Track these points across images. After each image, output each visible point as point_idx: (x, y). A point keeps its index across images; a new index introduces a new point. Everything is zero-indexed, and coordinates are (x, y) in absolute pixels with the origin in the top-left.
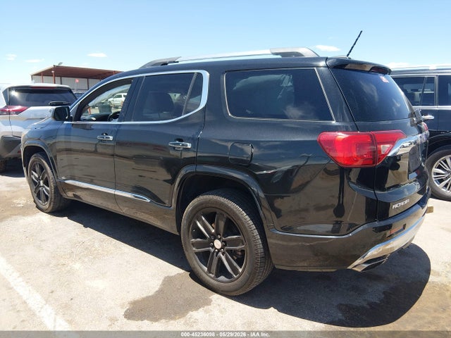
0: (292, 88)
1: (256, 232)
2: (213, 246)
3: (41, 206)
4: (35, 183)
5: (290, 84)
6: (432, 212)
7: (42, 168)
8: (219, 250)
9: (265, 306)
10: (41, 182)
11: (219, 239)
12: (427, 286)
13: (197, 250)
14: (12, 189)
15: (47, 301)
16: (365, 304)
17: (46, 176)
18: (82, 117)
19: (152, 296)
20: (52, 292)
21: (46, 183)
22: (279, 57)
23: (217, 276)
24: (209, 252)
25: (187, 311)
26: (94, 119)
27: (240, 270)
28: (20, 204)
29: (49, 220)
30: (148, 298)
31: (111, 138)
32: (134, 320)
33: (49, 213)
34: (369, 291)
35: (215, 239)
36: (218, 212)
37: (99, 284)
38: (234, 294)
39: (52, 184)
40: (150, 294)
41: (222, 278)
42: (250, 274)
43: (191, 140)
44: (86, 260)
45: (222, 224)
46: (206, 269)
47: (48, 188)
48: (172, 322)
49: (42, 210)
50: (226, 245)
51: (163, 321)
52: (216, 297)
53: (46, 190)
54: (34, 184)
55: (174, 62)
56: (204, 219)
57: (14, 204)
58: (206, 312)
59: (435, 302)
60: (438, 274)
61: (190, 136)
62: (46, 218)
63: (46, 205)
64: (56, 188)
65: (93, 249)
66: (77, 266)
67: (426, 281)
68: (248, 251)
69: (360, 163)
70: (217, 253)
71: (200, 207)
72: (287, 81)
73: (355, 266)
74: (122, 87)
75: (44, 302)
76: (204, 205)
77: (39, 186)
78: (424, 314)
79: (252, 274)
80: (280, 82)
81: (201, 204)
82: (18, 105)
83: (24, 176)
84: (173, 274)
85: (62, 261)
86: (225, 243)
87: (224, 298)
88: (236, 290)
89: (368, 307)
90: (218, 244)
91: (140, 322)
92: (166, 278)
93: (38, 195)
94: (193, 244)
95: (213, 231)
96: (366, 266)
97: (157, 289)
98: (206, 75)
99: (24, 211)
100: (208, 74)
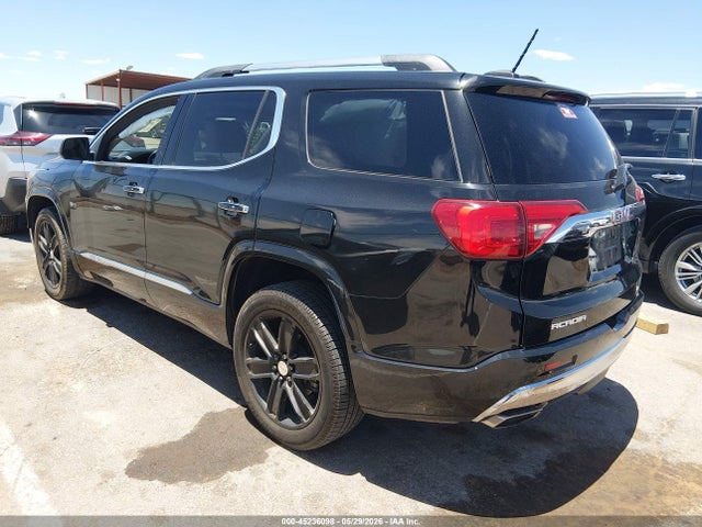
0: (405, 123)
1: (336, 354)
2: (277, 371)
3: (50, 289)
4: (44, 254)
5: (402, 116)
6: (667, 332)
7: (52, 232)
8: (285, 378)
9: (348, 470)
10: (52, 253)
11: (286, 361)
12: (621, 457)
13: (254, 376)
14: (19, 260)
15: (17, 439)
16: (509, 479)
17: (57, 244)
18: (111, 154)
19: (178, 442)
20: (30, 425)
21: (57, 255)
22: (394, 69)
23: (281, 417)
24: (270, 379)
25: (224, 470)
26: (129, 158)
27: (312, 411)
28: (21, 284)
29: (58, 312)
30: (171, 444)
31: (141, 190)
32: (138, 478)
33: (61, 301)
34: (524, 457)
35: (279, 360)
36: (284, 317)
37: (103, 418)
38: (303, 447)
39: (64, 257)
40: (175, 440)
41: (288, 422)
42: (325, 419)
43: (250, 200)
44: (95, 378)
45: (289, 337)
46: (265, 405)
47: (59, 263)
48: (196, 485)
49: (52, 296)
50: (294, 371)
51: (183, 483)
52: (276, 451)
53: (57, 264)
54: (42, 255)
55: (241, 72)
56: (264, 327)
57: (14, 282)
58: (253, 473)
59: (626, 484)
60: (646, 438)
61: (249, 193)
62: (54, 308)
63: (57, 290)
64: (70, 263)
65: (111, 361)
66: (79, 386)
67: (623, 447)
68: (323, 384)
69: (503, 251)
70: (283, 382)
71: (259, 308)
72: (398, 111)
73: (486, 419)
74: (166, 109)
75: (13, 440)
76: (264, 306)
77: (48, 259)
78: (603, 503)
79: (328, 420)
80: (388, 111)
81: (260, 304)
82: (37, 131)
83: (30, 241)
84: (220, 410)
85: (59, 377)
86: (293, 368)
87: (287, 453)
88: (305, 442)
89: (514, 484)
90: (283, 368)
91: (147, 482)
92: (208, 414)
93: (47, 272)
94: (248, 365)
95: (276, 347)
96: (504, 419)
97: (188, 432)
98: (281, 94)
99: (25, 296)
100: (284, 94)
